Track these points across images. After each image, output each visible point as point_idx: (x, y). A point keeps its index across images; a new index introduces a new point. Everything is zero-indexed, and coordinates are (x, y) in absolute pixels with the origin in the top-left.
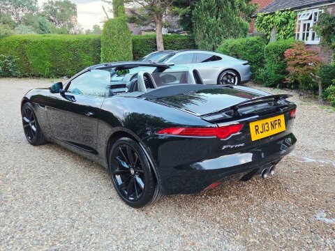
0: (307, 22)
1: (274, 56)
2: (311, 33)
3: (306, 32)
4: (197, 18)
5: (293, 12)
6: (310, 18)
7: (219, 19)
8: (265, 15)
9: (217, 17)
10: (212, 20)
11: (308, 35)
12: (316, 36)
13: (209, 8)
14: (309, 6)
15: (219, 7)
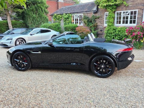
0: (77, 18)
2: (79, 21)
4: (27, 14)
5: (70, 14)
6: (78, 17)
7: (37, 15)
8: (57, 15)
9: (36, 15)
10: (34, 15)
11: (78, 22)
12: (81, 23)
13: (33, 10)
14: (77, 13)
15: (37, 10)
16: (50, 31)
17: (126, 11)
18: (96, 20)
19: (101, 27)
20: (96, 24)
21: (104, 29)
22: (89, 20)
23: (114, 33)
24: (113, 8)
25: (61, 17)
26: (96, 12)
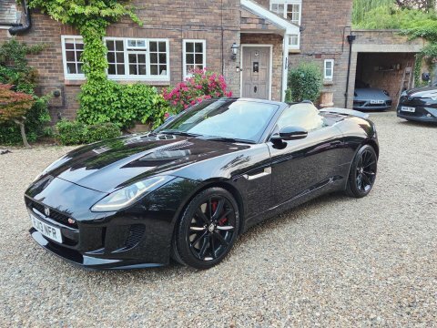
17: (136, 40)
18: (25, 57)
19: (54, 83)
21: (67, 89)
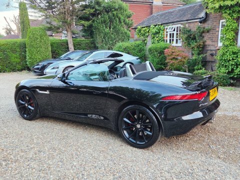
0: (172, 33)
1: (155, 53)
2: (175, 38)
3: (172, 38)
4: (96, 28)
5: (162, 26)
6: (174, 30)
7: (111, 29)
8: (142, 28)
9: (110, 28)
10: (107, 30)
11: (173, 40)
12: (179, 41)
13: (105, 22)
14: (173, 22)
15: (111, 21)
16: (122, 55)
18: (203, 34)
19: (212, 48)
20: (202, 44)
21: (217, 52)
22: (191, 35)
23: (233, 59)
24: (233, 12)
25: (148, 30)
26: (204, 21)
